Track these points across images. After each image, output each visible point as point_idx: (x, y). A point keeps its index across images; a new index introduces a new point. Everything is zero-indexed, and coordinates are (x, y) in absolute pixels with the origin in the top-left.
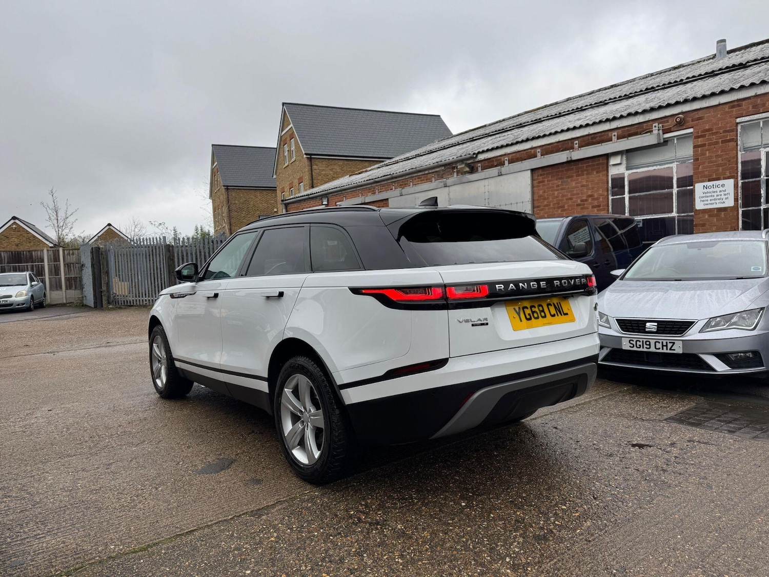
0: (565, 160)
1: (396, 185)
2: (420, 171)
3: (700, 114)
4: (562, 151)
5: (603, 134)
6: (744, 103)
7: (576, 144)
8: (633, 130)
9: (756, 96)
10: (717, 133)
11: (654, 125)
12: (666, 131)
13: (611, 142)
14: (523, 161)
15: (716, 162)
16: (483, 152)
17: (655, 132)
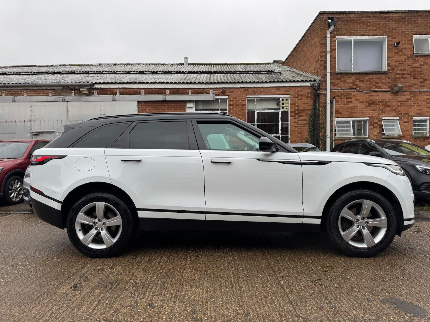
0: (162, 100)
1: (7, 93)
2: (37, 86)
3: (232, 90)
4: (158, 94)
5: (183, 90)
6: (250, 89)
7: (168, 92)
8: (200, 91)
9: (255, 87)
10: (239, 100)
11: (211, 91)
12: (216, 95)
13: (188, 95)
14: (131, 95)
15: (238, 113)
16: (100, 83)
17: (211, 94)
